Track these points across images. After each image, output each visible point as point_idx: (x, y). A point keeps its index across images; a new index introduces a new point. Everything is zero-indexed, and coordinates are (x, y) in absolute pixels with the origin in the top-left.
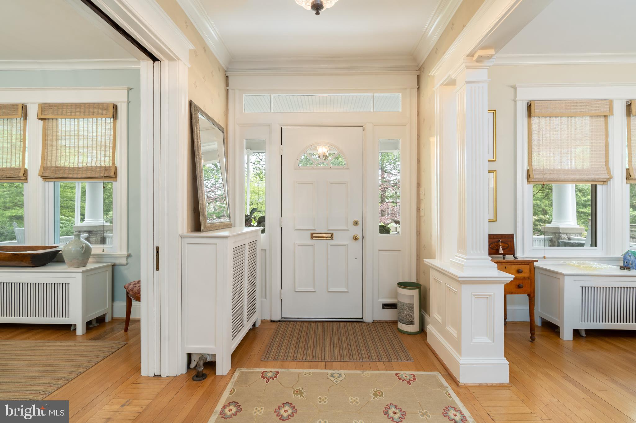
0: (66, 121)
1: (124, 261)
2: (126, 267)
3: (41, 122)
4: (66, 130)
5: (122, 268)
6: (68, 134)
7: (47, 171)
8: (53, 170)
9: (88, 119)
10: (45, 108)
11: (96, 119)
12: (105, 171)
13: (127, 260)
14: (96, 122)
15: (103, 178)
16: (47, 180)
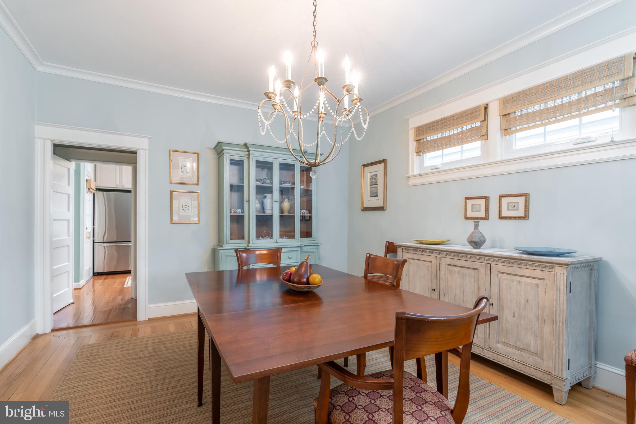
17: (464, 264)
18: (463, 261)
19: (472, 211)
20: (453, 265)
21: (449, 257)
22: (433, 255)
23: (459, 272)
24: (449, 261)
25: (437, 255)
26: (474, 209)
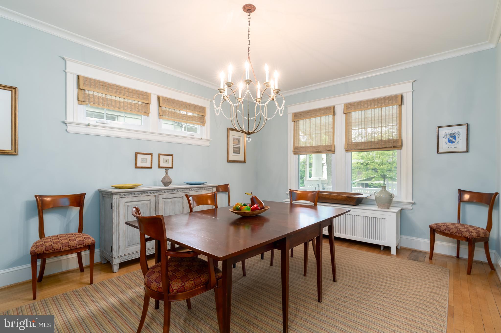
0: (361, 112)
1: (410, 207)
2: (411, 211)
3: (345, 115)
4: (361, 118)
5: (407, 212)
6: (357, 121)
7: (350, 146)
8: (354, 144)
9: (378, 109)
10: (349, 106)
11: (392, 106)
12: (393, 142)
13: (412, 207)
14: (385, 109)
15: (392, 148)
16: (348, 151)
17: (175, 195)
18: (174, 194)
19: (141, 162)
20: (168, 198)
21: (165, 193)
22: (153, 194)
23: (171, 201)
24: (165, 196)
25: (156, 194)
26: (143, 161)
